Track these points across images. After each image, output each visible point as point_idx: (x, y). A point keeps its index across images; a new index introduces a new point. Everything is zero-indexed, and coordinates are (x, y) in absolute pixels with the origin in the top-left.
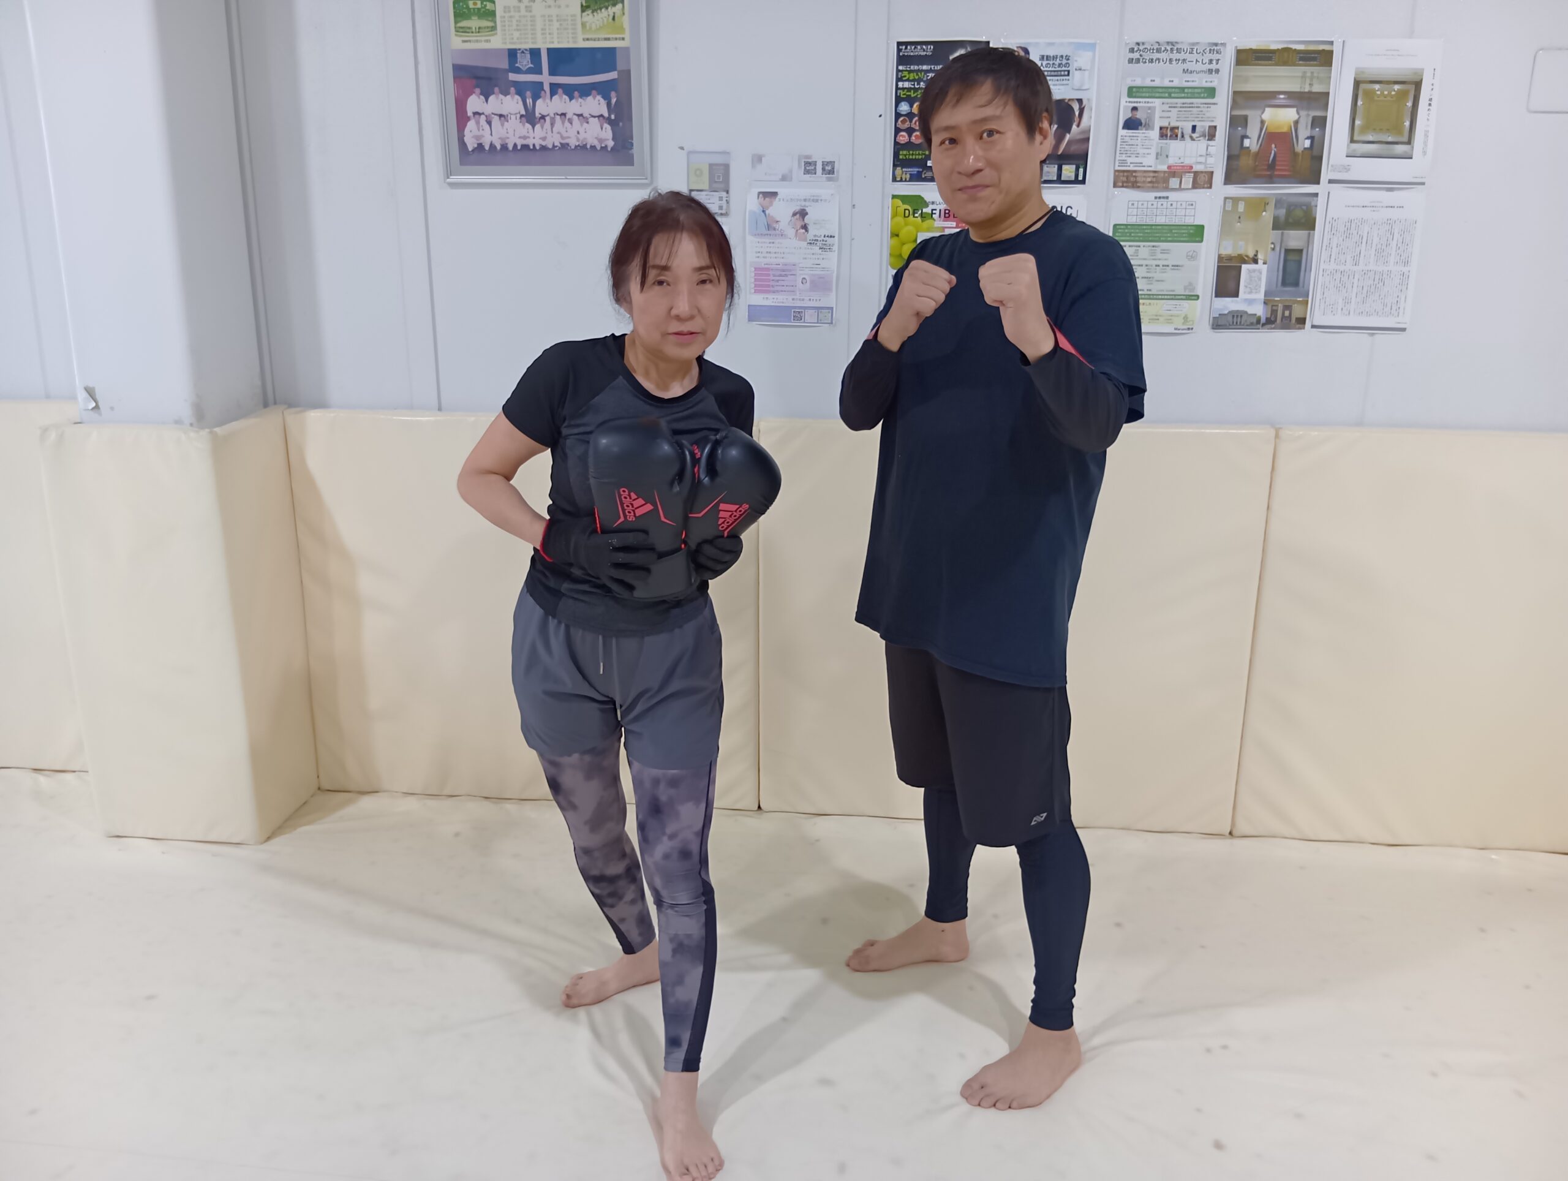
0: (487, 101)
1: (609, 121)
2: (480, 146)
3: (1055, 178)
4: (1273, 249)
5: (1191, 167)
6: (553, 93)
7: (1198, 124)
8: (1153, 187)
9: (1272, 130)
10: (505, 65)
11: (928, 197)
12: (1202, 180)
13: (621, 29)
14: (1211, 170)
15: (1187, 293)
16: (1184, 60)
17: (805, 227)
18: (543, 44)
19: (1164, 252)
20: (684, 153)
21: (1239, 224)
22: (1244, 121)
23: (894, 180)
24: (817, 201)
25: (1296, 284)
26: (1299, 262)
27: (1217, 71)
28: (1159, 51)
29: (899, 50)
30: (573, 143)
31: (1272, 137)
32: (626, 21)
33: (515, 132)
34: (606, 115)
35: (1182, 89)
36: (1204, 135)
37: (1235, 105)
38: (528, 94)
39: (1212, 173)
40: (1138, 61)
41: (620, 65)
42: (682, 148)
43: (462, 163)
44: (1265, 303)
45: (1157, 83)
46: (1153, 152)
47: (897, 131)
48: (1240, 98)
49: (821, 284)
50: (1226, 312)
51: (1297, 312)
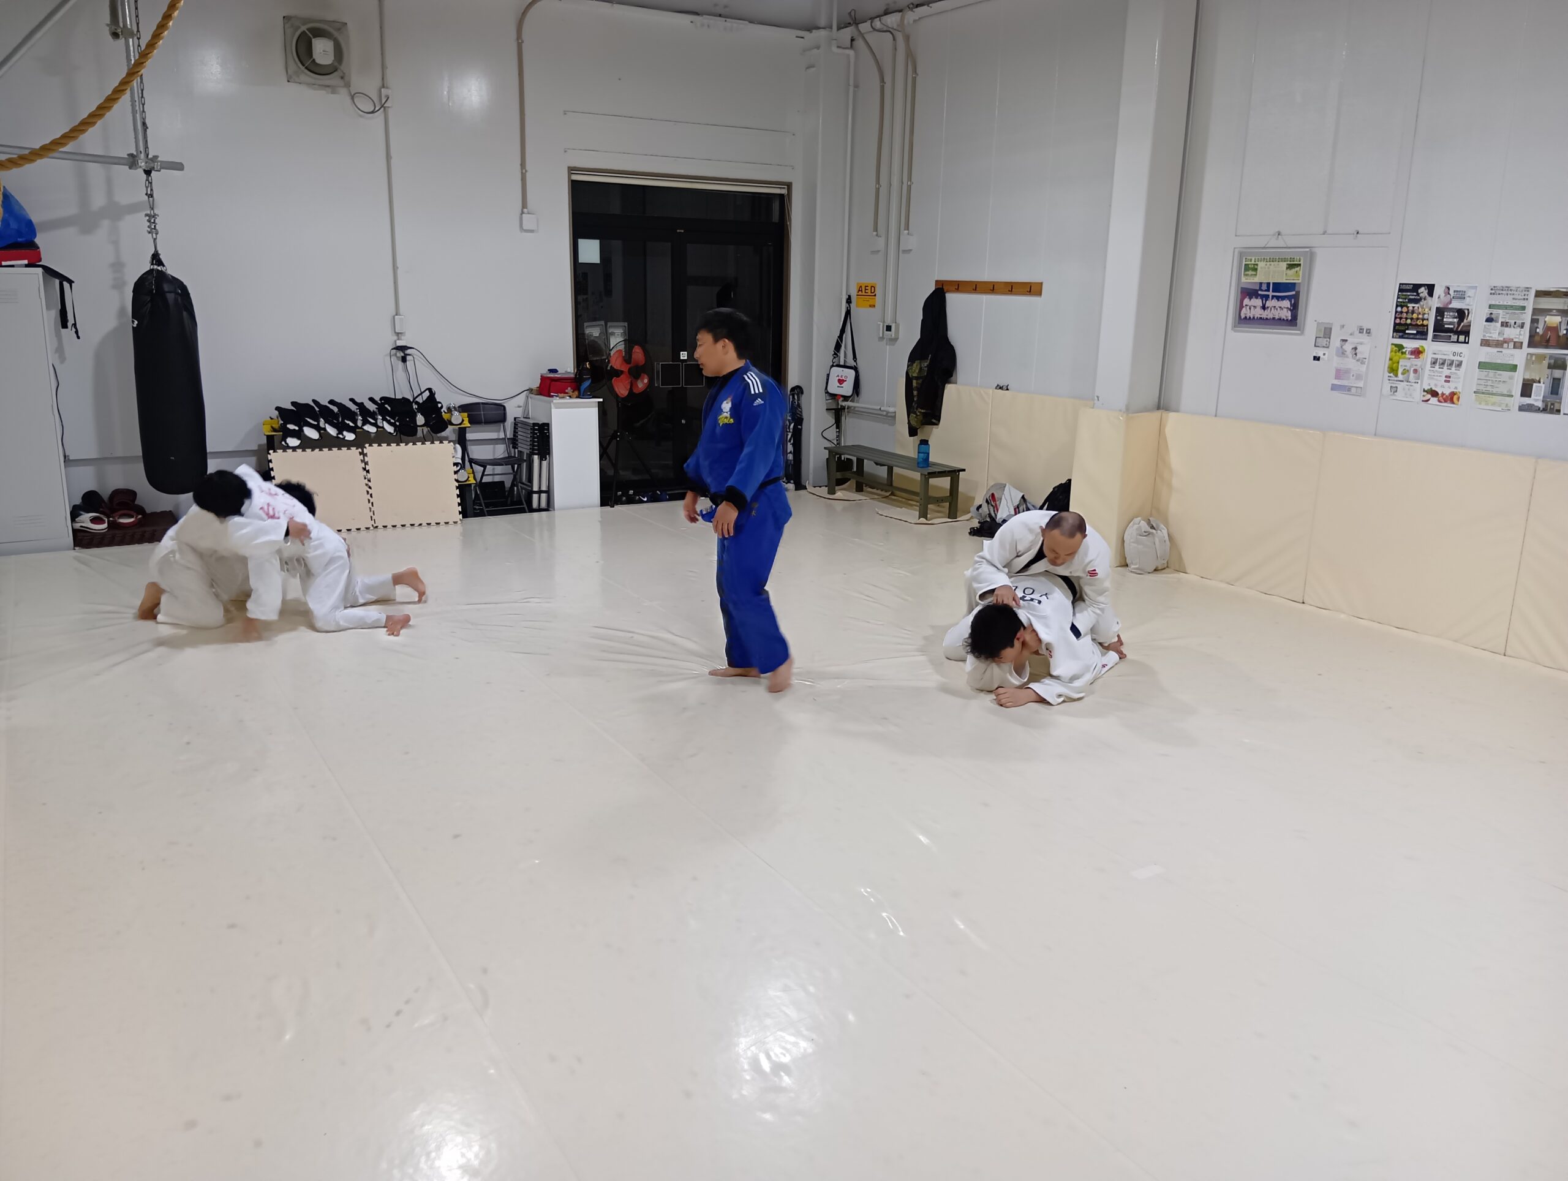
0: (1250, 300)
1: (1290, 310)
2: (1246, 317)
3: (1456, 340)
4: (1548, 377)
5: (1513, 339)
6: (1272, 299)
7: (1517, 321)
8: (1496, 347)
9: (1549, 325)
10: (1258, 288)
11: (1405, 345)
12: (1518, 345)
13: (1299, 276)
14: (1521, 341)
15: (1508, 394)
16: (1513, 294)
17: (1356, 354)
18: (1271, 282)
19: (1499, 375)
20: (1316, 323)
21: (1532, 366)
22: (1538, 320)
23: (1393, 337)
24: (1361, 344)
25: (1557, 394)
26: (1559, 385)
27: (1527, 299)
28: (1502, 290)
29: (1400, 286)
30: (1277, 317)
31: (1548, 328)
32: (1301, 273)
33: (1258, 313)
34: (1289, 307)
35: (1512, 306)
36: (1519, 326)
37: (1533, 314)
38: (1264, 299)
39: (1522, 343)
40: (1494, 294)
41: (1297, 289)
42: (1316, 321)
43: (1239, 323)
44: (1543, 401)
45: (1501, 303)
46: (1497, 332)
47: (1396, 318)
48: (1536, 311)
49: (1359, 377)
50: (1525, 404)
51: (1557, 407)
